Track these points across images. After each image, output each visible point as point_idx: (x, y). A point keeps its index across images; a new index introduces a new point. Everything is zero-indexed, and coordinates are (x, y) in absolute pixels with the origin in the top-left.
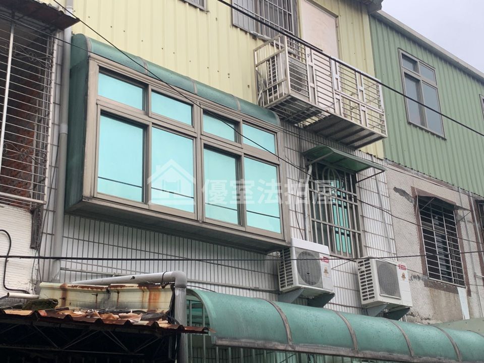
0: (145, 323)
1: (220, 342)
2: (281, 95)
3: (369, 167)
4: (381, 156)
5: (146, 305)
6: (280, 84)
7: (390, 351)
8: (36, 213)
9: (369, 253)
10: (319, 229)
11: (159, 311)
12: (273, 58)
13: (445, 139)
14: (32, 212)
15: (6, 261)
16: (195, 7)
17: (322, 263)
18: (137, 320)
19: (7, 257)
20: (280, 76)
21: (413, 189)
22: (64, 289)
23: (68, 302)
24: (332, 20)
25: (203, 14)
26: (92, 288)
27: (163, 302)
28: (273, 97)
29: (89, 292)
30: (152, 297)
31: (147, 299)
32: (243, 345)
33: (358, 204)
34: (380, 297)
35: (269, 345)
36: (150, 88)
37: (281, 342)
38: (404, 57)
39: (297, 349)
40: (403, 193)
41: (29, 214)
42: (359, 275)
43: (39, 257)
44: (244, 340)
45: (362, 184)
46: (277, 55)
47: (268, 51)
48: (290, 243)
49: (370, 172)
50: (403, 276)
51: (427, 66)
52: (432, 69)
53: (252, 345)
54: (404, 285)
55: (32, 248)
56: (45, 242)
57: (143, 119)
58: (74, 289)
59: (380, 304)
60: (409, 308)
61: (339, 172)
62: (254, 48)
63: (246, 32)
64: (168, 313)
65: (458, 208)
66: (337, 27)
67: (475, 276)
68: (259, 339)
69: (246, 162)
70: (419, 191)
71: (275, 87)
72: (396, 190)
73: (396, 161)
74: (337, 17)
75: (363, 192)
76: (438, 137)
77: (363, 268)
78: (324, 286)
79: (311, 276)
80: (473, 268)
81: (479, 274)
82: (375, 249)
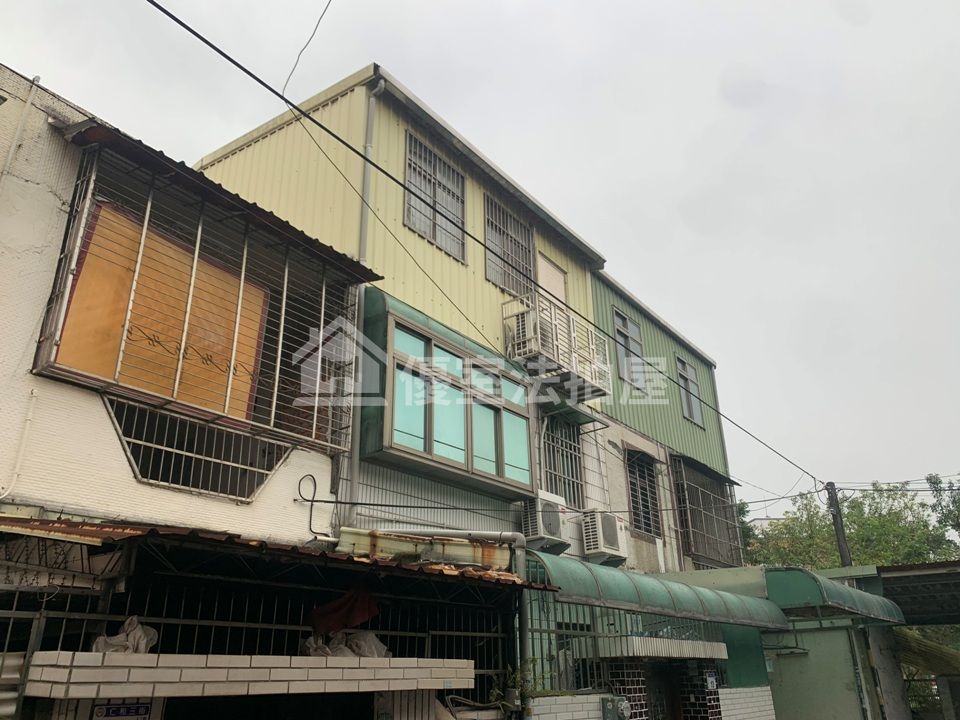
2: (531, 351)
3: (593, 420)
4: (599, 410)
6: (530, 340)
8: (334, 457)
9: (590, 505)
10: (551, 480)
12: (523, 314)
14: (332, 458)
15: (312, 505)
16: (458, 261)
17: (560, 514)
19: (313, 501)
20: (530, 333)
21: (622, 441)
22: (373, 536)
23: (378, 549)
24: (561, 276)
25: (464, 268)
26: (410, 538)
27: (499, 560)
28: (522, 351)
29: (407, 541)
30: (486, 553)
31: (480, 555)
33: (581, 455)
34: (603, 548)
35: (590, 602)
36: (433, 342)
38: (618, 314)
39: (607, 605)
40: (615, 445)
41: (329, 459)
42: (583, 525)
43: (337, 502)
44: (574, 597)
45: (585, 437)
46: (528, 312)
47: (517, 308)
48: (537, 495)
49: (590, 426)
50: (621, 528)
51: (634, 323)
52: (638, 325)
53: (579, 602)
54: (623, 537)
55: (331, 493)
56: (342, 486)
58: (387, 536)
59: (604, 554)
60: (625, 559)
61: (568, 425)
62: (503, 302)
63: (496, 286)
65: (657, 461)
66: (565, 283)
67: (669, 528)
68: (584, 597)
69: (505, 415)
70: (628, 444)
71: (524, 343)
72: (609, 441)
73: (610, 414)
74: (566, 273)
75: (585, 444)
77: (588, 519)
78: (563, 536)
79: (552, 527)
80: (668, 520)
81: (673, 526)
82: (594, 500)
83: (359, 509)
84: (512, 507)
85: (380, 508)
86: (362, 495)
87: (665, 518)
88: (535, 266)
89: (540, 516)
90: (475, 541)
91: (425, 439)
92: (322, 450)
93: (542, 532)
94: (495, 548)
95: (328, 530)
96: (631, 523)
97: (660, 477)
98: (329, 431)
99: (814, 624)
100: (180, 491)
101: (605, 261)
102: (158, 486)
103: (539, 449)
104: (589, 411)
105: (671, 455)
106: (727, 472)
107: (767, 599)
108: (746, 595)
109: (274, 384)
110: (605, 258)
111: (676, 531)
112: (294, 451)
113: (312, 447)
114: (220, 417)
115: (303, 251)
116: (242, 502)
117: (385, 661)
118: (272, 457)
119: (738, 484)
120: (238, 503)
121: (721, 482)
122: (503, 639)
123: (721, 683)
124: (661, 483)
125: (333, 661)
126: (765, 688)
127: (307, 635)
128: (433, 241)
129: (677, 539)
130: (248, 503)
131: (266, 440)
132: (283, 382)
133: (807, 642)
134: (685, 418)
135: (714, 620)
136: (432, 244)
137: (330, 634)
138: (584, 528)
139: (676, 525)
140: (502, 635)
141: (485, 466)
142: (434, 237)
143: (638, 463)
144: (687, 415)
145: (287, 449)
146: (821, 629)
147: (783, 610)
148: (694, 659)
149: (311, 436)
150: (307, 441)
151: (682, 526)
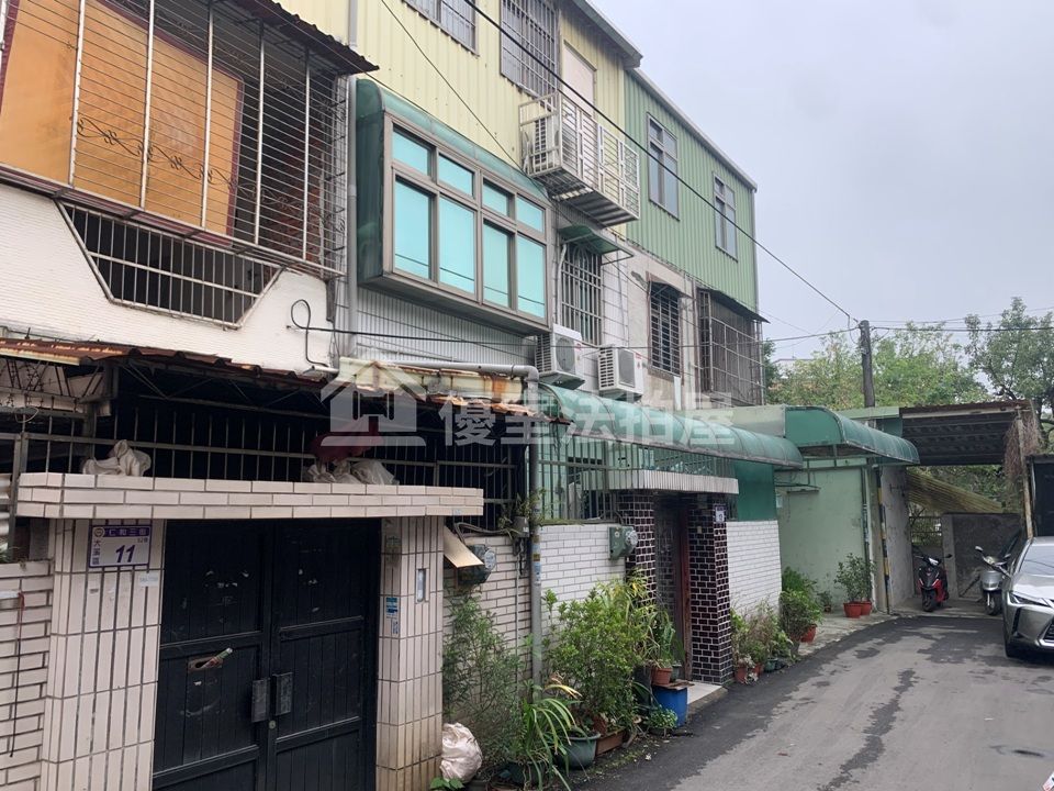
2: (551, 166)
3: (617, 249)
4: (624, 237)
6: (550, 152)
8: (329, 282)
9: (607, 341)
10: (567, 314)
12: (543, 120)
13: (678, 220)
14: (326, 282)
15: (307, 333)
16: (467, 50)
17: (576, 350)
19: (308, 328)
20: (550, 144)
21: (647, 273)
24: (589, 74)
25: (475, 60)
26: (415, 369)
27: (511, 393)
28: (541, 165)
30: (496, 386)
31: (490, 387)
33: (601, 288)
34: (618, 385)
36: (438, 150)
38: (653, 124)
40: (638, 277)
41: (323, 285)
42: (599, 361)
43: (334, 331)
45: (607, 267)
46: (549, 118)
47: (537, 111)
48: (552, 329)
49: (613, 256)
50: (639, 365)
51: (671, 135)
52: (675, 139)
54: (640, 374)
55: (328, 320)
56: (340, 314)
57: (431, 187)
59: (618, 391)
60: (641, 396)
61: (589, 253)
62: (520, 103)
63: (513, 83)
64: (519, 403)
65: (684, 295)
66: (594, 83)
67: (689, 365)
69: (519, 240)
70: (652, 276)
71: (544, 155)
72: (633, 274)
73: (636, 243)
74: (595, 70)
75: (606, 275)
76: (673, 217)
77: (604, 356)
78: (577, 373)
79: (566, 363)
80: (689, 357)
81: (693, 364)
82: (612, 335)
83: (359, 338)
84: (525, 342)
85: (381, 338)
86: (362, 323)
87: (685, 355)
88: (559, 60)
89: (554, 351)
90: (485, 374)
91: (430, 266)
92: (315, 273)
93: (555, 367)
94: (506, 381)
95: (327, 360)
96: (649, 360)
97: (684, 311)
98: (322, 252)
99: (829, 463)
100: (159, 313)
101: (641, 57)
102: (133, 308)
103: (556, 280)
104: (612, 238)
105: (698, 289)
106: (756, 308)
107: (784, 437)
108: (764, 433)
109: (256, 195)
110: (642, 53)
111: (696, 369)
112: (284, 274)
113: (302, 269)
114: (197, 232)
115: (281, 30)
116: (229, 327)
117: (392, 489)
118: (259, 279)
119: (766, 321)
120: (225, 328)
121: (748, 318)
122: (512, 470)
123: (730, 516)
124: (684, 317)
125: (337, 487)
126: (772, 522)
127: (309, 463)
128: (437, 23)
129: (697, 377)
130: (236, 329)
131: (252, 259)
132: (267, 194)
133: (819, 480)
134: (717, 247)
135: (729, 456)
136: (436, 27)
137: (334, 463)
138: (599, 365)
139: (696, 363)
140: (513, 466)
141: (496, 298)
142: (439, 18)
143: (662, 297)
144: (719, 245)
145: (275, 270)
146: (835, 468)
147: (799, 448)
148: (705, 493)
149: (301, 257)
150: (297, 262)
151: (703, 364)
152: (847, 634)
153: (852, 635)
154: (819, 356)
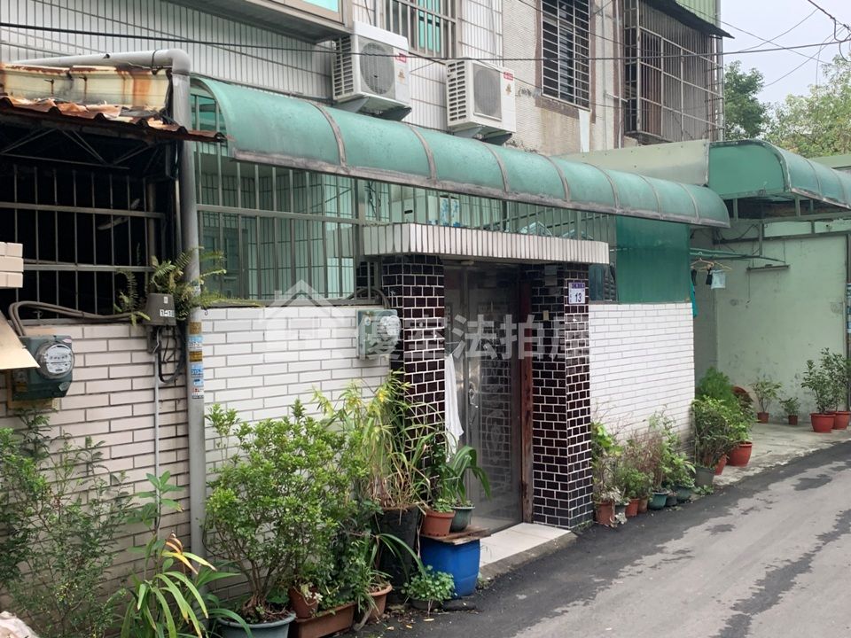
0: (127, 120)
1: (241, 156)
5: (130, 98)
7: (479, 184)
9: (464, 52)
10: (396, 11)
11: (149, 108)
17: (397, 63)
18: (114, 115)
26: (44, 70)
27: (155, 96)
30: (138, 87)
31: (130, 90)
32: (275, 162)
34: (473, 116)
35: (314, 166)
37: (331, 163)
39: (353, 173)
42: (448, 83)
44: (276, 156)
48: (352, 28)
50: (509, 89)
53: (287, 164)
54: (508, 102)
58: (16, 71)
59: (474, 126)
60: (511, 134)
64: (163, 112)
67: (605, 95)
68: (299, 157)
77: (454, 75)
78: (397, 96)
79: (380, 81)
80: (605, 78)
81: (611, 93)
87: (599, 79)
89: (356, 60)
93: (360, 87)
96: (538, 87)
97: (598, 18)
99: (802, 228)
106: (716, 18)
107: (706, 186)
111: (616, 101)
119: (728, 35)
121: (704, 33)
124: (598, 32)
126: (683, 305)
129: (616, 108)
135: (583, 207)
138: (448, 88)
139: (616, 92)
146: (813, 236)
147: (725, 201)
151: (626, 94)
152: (801, 453)
153: (808, 456)
154: (823, 93)
